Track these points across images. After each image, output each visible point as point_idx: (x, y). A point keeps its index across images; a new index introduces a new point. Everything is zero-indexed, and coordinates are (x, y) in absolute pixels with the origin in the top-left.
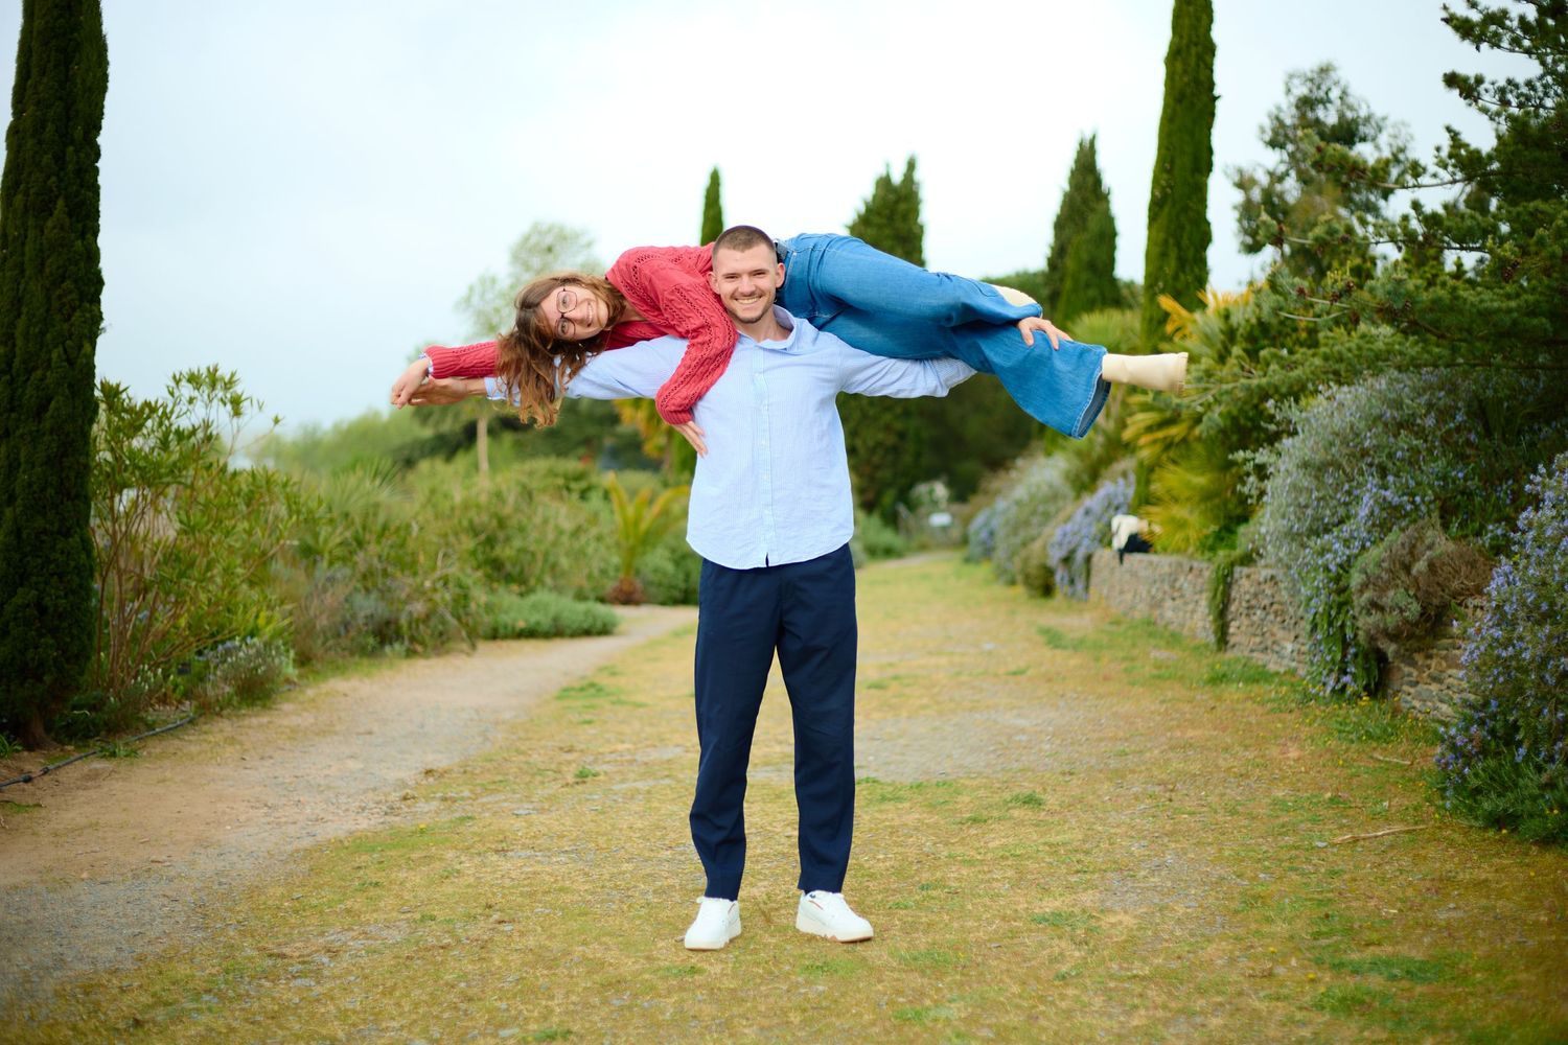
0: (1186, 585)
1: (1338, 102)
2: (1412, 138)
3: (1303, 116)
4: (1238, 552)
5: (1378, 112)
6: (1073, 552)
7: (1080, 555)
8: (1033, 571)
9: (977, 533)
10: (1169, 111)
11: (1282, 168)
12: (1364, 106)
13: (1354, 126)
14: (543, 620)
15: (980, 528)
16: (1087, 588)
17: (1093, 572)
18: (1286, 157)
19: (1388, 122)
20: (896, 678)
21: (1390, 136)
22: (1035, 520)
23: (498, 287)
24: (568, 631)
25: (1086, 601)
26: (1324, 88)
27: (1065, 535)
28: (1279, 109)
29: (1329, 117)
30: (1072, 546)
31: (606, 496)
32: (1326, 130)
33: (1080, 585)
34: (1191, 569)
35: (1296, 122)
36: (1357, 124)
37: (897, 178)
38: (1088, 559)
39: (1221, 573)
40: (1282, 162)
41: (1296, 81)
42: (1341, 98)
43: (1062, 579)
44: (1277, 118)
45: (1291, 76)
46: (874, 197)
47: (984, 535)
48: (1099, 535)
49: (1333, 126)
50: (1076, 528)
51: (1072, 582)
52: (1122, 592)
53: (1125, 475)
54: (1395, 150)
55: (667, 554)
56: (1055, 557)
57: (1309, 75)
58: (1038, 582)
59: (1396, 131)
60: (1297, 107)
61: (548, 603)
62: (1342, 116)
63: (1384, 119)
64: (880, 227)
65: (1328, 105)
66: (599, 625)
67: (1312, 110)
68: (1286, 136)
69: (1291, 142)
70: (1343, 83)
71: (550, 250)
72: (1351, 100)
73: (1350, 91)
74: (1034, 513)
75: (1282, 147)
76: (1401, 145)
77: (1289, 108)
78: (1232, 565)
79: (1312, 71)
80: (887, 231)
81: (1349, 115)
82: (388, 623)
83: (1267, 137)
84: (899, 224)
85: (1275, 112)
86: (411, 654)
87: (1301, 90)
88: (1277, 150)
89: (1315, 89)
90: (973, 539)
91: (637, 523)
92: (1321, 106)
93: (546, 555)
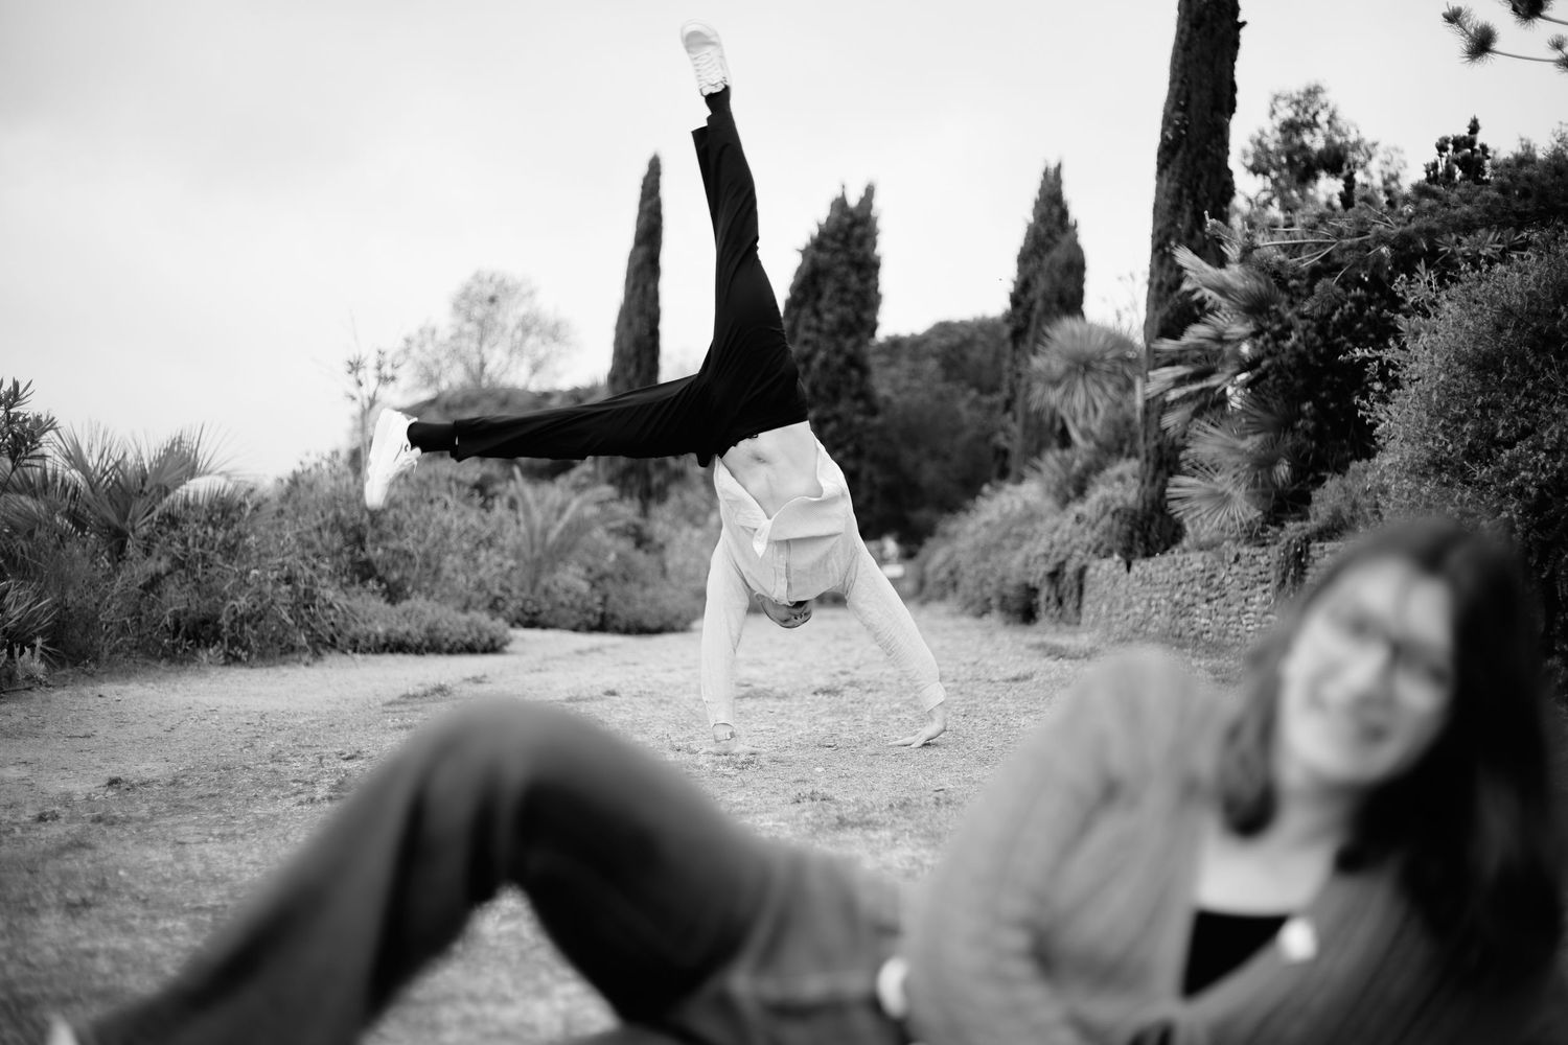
0: (1229, 580)
1: (1326, 126)
2: (1405, 166)
3: (1288, 141)
4: (1312, 525)
5: (1369, 139)
6: (1063, 564)
7: (1071, 569)
8: (1010, 592)
9: (936, 572)
10: (1185, 38)
11: (1264, 196)
12: (1353, 131)
13: (1342, 152)
14: (415, 631)
15: (940, 567)
16: (1079, 607)
17: (1087, 587)
18: (1269, 185)
19: (1378, 148)
20: (852, 684)
21: (1382, 162)
22: (1007, 543)
23: (438, 337)
24: (446, 646)
25: (1078, 624)
26: (1311, 111)
27: (1052, 546)
28: (1262, 133)
29: (1316, 142)
30: (1061, 558)
31: (513, 505)
32: (1313, 156)
33: (1070, 605)
34: (1237, 558)
35: (1279, 147)
36: (1346, 150)
37: (853, 201)
38: (1081, 573)
39: (1292, 551)
40: (1265, 190)
41: (1282, 103)
42: (1329, 122)
43: (1048, 599)
44: (1260, 143)
45: (1276, 98)
46: (828, 219)
47: (943, 575)
48: (1094, 545)
49: (1320, 152)
50: (1066, 537)
51: (1060, 602)
52: (1128, 606)
53: (1121, 478)
54: (1386, 177)
55: (582, 572)
56: (1038, 573)
57: (1296, 97)
58: (1016, 606)
59: (1388, 158)
60: (1281, 131)
61: (422, 611)
62: (1329, 141)
63: (1375, 145)
64: (835, 251)
65: (1316, 130)
66: (486, 639)
67: (1298, 134)
68: (1269, 161)
69: (1275, 169)
70: (1331, 106)
71: (492, 300)
72: (1339, 124)
73: (1338, 114)
74: (1007, 535)
75: (1266, 173)
76: (1393, 171)
77: (1273, 132)
78: (1308, 540)
79: (1298, 93)
80: (841, 256)
81: (1338, 140)
82: (205, 622)
83: (1250, 161)
84: (854, 249)
85: (1258, 135)
86: (232, 660)
87: (1287, 113)
88: (1260, 176)
89: (1301, 113)
90: (930, 580)
91: (545, 533)
92: (1307, 131)
93: (426, 555)
